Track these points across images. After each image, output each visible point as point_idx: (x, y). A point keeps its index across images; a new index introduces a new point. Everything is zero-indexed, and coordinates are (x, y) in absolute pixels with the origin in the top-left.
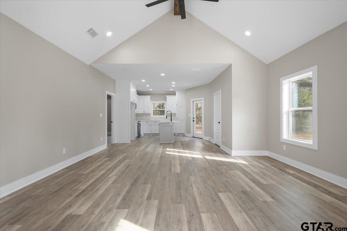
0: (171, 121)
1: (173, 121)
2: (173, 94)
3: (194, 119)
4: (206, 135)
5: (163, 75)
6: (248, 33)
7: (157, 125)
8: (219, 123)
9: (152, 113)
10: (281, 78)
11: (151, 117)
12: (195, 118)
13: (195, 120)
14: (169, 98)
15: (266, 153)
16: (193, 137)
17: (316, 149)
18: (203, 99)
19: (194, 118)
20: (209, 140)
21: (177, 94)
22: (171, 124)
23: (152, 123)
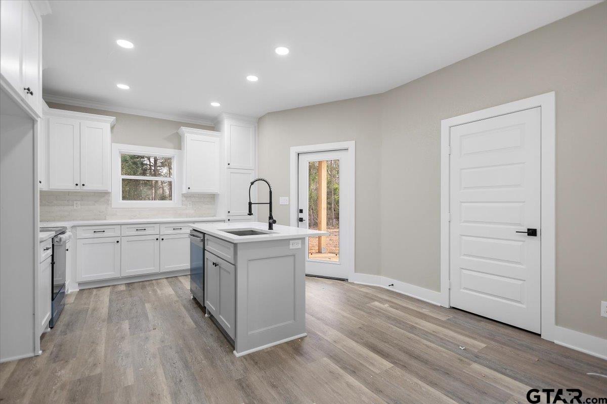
2: (211, 124)
3: (301, 215)
7: (151, 237)
8: (533, 232)
9: (117, 189)
11: (114, 206)
12: (306, 211)
13: (305, 216)
14: (193, 138)
18: (351, 145)
19: (301, 211)
20: (391, 288)
21: (227, 125)
22: (294, 246)
23: (127, 231)
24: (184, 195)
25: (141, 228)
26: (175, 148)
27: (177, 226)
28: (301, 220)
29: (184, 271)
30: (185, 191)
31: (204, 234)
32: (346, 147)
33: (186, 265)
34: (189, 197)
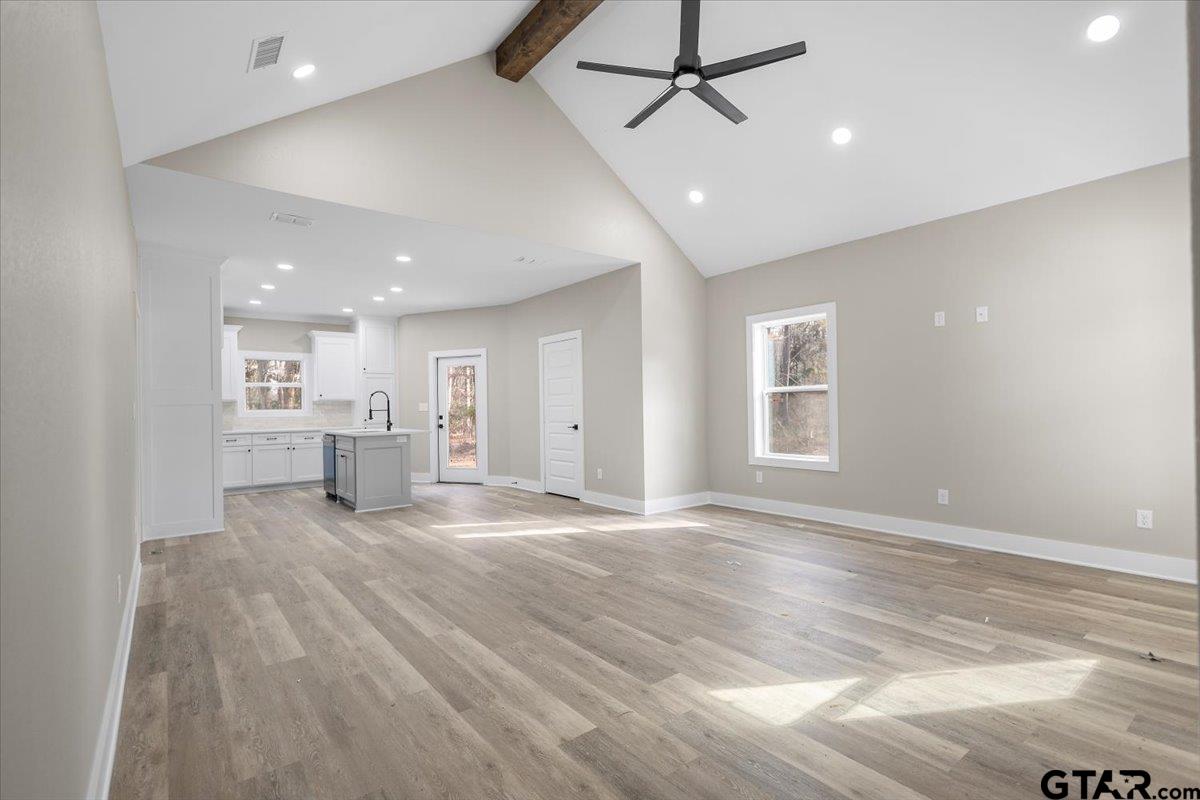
0: (389, 429)
1: (394, 430)
2: (346, 325)
3: (441, 422)
4: (492, 470)
5: (404, 259)
6: (696, 197)
7: (282, 447)
8: (576, 427)
9: (241, 399)
10: (748, 318)
11: (240, 415)
12: (446, 418)
13: (445, 422)
14: (323, 340)
15: (708, 498)
16: (439, 482)
17: (837, 470)
18: (483, 351)
19: (441, 417)
20: (514, 486)
21: (362, 327)
22: (400, 440)
23: (257, 440)
24: (314, 403)
25: (271, 437)
26: (304, 352)
27: (308, 435)
28: (441, 426)
29: (319, 481)
30: (316, 398)
31: (334, 436)
32: (479, 353)
33: (320, 476)
34: (321, 405)
